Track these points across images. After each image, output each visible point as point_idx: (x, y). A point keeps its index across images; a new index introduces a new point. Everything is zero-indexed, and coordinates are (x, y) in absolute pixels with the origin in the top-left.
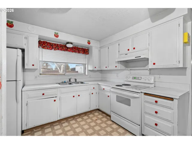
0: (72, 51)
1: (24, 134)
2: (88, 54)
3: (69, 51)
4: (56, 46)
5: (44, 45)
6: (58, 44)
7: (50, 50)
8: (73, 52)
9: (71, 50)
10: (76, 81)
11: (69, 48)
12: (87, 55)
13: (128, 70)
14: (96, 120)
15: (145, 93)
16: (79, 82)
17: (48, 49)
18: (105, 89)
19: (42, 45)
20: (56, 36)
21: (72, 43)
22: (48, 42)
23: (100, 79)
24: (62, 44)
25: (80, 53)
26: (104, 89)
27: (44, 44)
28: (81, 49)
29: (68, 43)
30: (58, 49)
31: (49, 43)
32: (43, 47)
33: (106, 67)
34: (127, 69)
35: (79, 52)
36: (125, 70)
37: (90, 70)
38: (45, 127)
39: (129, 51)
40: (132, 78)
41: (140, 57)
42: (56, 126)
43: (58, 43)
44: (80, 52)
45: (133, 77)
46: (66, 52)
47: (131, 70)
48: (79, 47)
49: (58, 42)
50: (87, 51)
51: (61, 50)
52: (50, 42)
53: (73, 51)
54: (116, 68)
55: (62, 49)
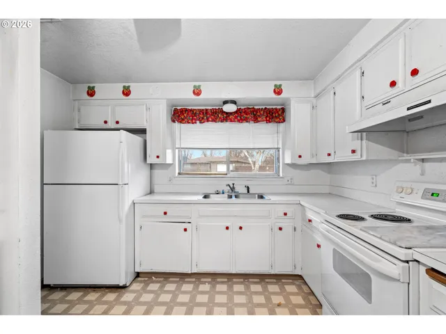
0: (239, 121)
1: (139, 279)
2: (284, 121)
3: (231, 121)
4: (203, 113)
5: (183, 117)
6: (207, 110)
7: (193, 123)
8: (241, 121)
9: (236, 117)
10: (248, 192)
11: (231, 113)
12: (282, 125)
13: (408, 161)
14: (279, 305)
15: (433, 270)
16: (256, 194)
17: (188, 123)
18: (314, 223)
19: (179, 116)
20: (197, 92)
21: (234, 102)
22: (190, 108)
23: (326, 190)
24: (217, 108)
25: (259, 121)
26: (310, 221)
27: (181, 115)
28: (262, 112)
29: (225, 102)
30: (208, 121)
31: (191, 110)
32: (181, 121)
33: (329, 155)
34: (406, 157)
35: (256, 120)
36: (396, 162)
37: (288, 164)
38: (171, 279)
39: (395, 90)
40: (420, 194)
41: (430, 101)
42: (187, 285)
43: (207, 108)
44: (259, 119)
45: (426, 191)
46: (227, 125)
47: (423, 160)
48: (256, 107)
49: (205, 106)
50: (280, 113)
51: (214, 121)
52: (193, 108)
53: (241, 119)
54: (356, 157)
55: (216, 119)
